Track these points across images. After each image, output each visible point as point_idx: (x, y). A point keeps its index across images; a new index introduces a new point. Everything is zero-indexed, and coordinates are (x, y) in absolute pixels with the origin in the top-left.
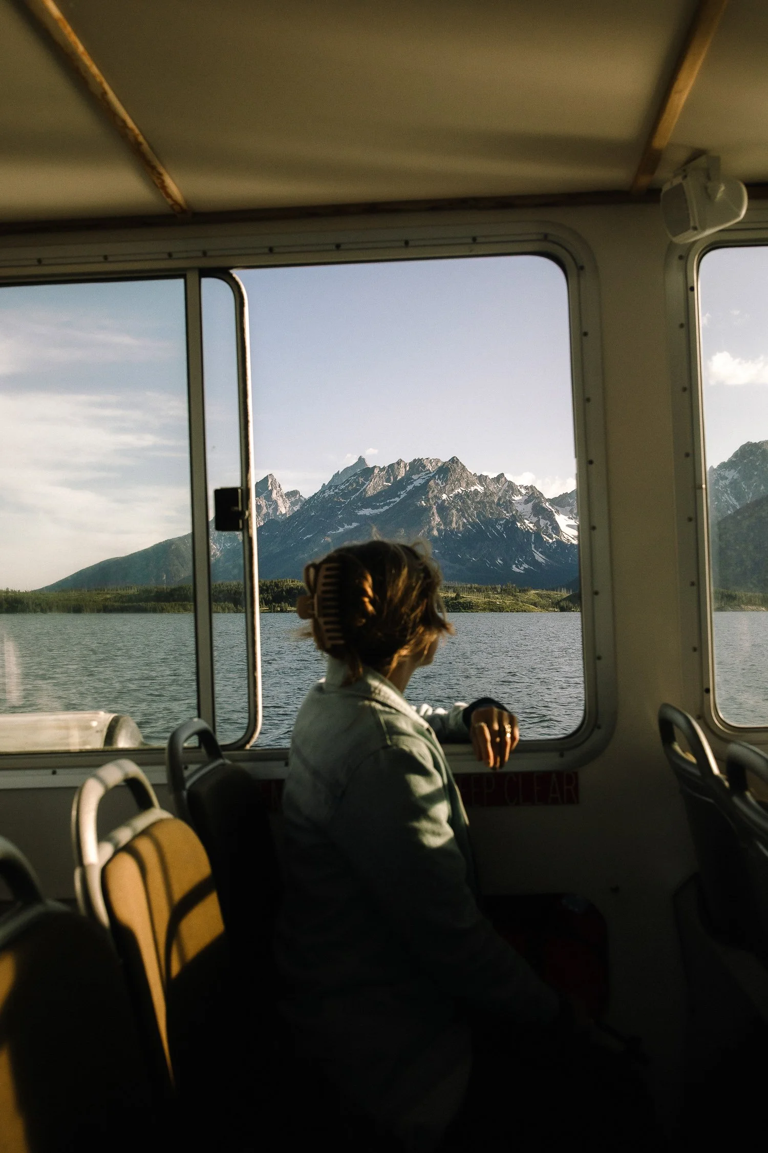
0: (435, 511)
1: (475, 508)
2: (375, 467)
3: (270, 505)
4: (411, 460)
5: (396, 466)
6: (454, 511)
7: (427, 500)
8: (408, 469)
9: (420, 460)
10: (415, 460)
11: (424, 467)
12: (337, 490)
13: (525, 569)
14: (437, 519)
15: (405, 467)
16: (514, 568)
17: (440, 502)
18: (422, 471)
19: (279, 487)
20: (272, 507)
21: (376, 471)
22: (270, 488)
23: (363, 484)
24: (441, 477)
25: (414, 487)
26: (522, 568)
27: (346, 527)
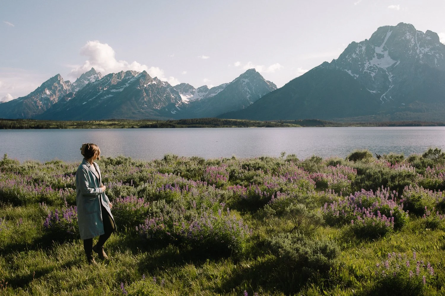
0: (144, 91)
1: (156, 90)
2: (113, 73)
3: (60, 86)
4: (126, 71)
5: (121, 73)
6: (150, 91)
7: (140, 87)
8: (125, 74)
9: (129, 71)
10: (127, 71)
11: (131, 74)
12: (99, 82)
13: (175, 113)
14: (145, 94)
15: (124, 74)
16: (172, 112)
17: (144, 87)
18: (130, 75)
19: (62, 79)
20: (61, 87)
21: (114, 75)
22: (59, 79)
23: (110, 80)
24: (143, 78)
25: (131, 82)
26: (174, 112)
27: (107, 96)
